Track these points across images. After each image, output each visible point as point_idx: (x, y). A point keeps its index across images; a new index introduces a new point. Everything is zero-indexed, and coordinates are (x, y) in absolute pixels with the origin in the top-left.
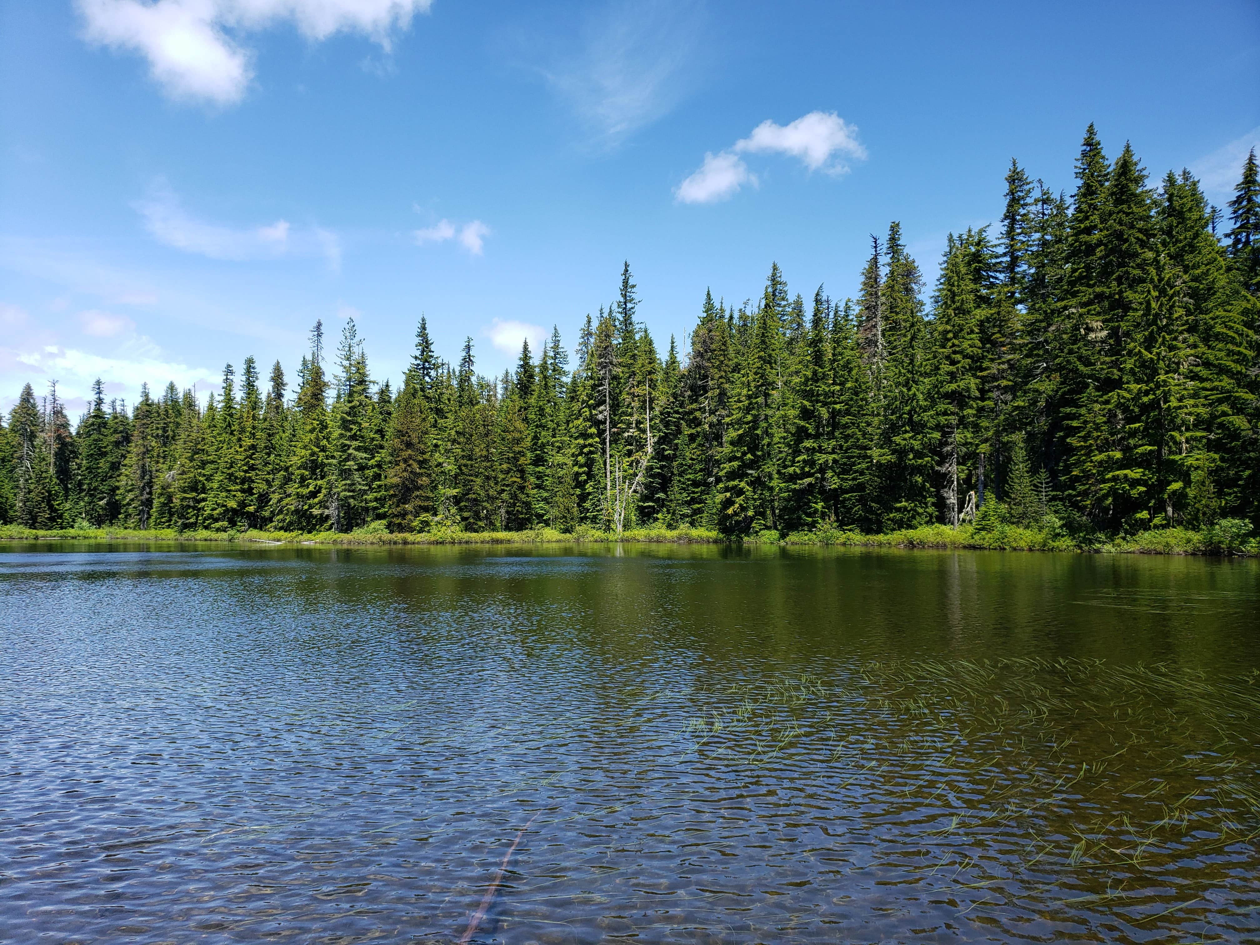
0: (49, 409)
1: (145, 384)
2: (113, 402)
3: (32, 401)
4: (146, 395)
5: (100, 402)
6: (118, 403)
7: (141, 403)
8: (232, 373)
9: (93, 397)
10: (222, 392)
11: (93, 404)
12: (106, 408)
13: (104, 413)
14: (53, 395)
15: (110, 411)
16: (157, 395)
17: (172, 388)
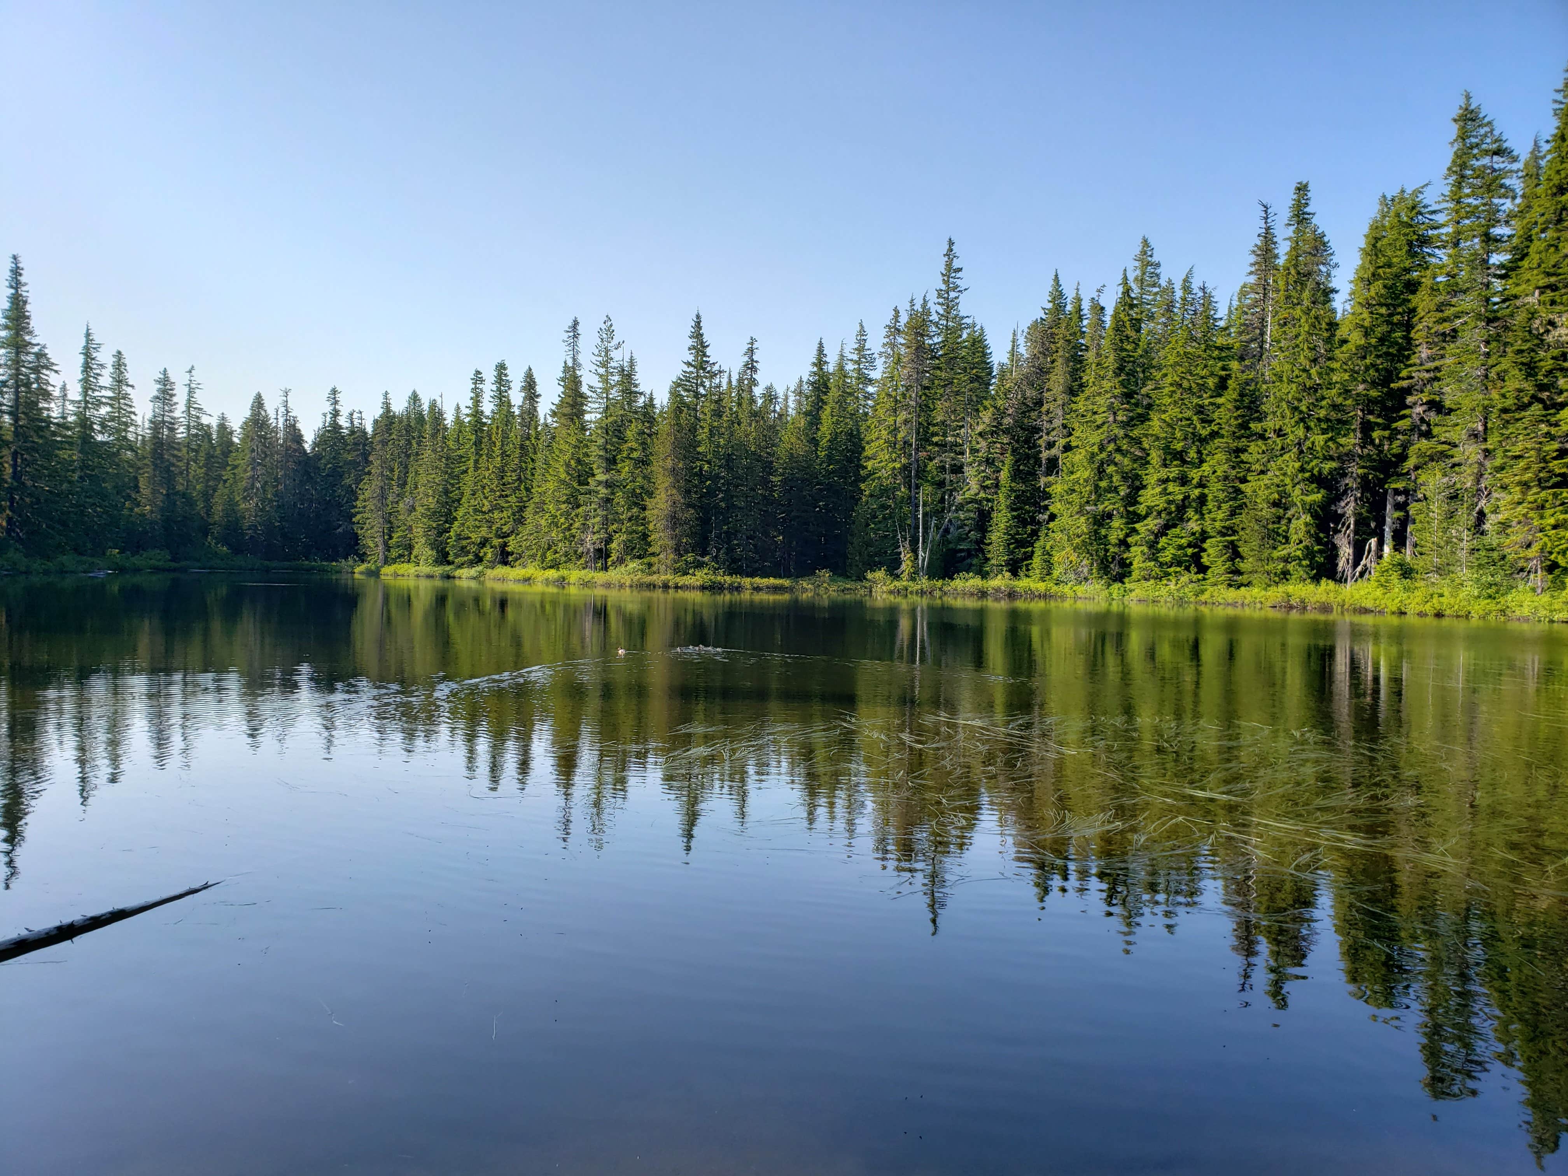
0: (281, 421)
1: (387, 393)
2: (352, 414)
3: (263, 413)
4: (387, 406)
5: (336, 414)
6: (355, 415)
7: (381, 416)
8: (482, 381)
9: (328, 408)
10: (470, 403)
11: (329, 416)
12: (343, 421)
13: (341, 427)
14: (286, 406)
15: (348, 425)
16: (399, 406)
17: (415, 398)
